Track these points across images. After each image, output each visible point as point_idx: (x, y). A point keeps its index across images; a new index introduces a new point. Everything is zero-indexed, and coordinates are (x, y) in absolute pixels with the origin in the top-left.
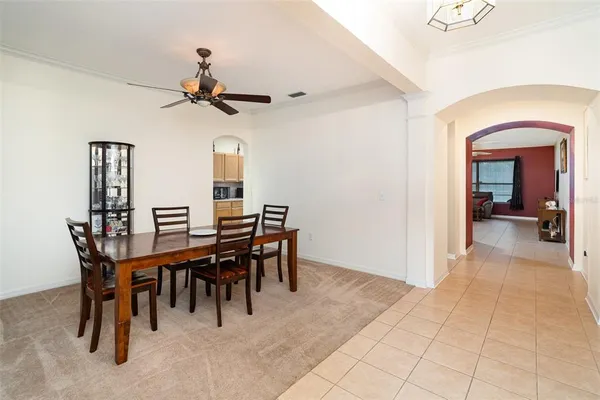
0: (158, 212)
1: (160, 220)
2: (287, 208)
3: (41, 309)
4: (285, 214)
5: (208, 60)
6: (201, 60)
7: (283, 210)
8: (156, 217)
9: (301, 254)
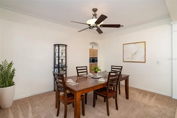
0: (78, 68)
1: (79, 71)
2: (122, 67)
3: (42, 101)
4: (121, 69)
5: (96, 13)
6: (94, 13)
7: (121, 68)
8: (77, 70)
9: (130, 85)
